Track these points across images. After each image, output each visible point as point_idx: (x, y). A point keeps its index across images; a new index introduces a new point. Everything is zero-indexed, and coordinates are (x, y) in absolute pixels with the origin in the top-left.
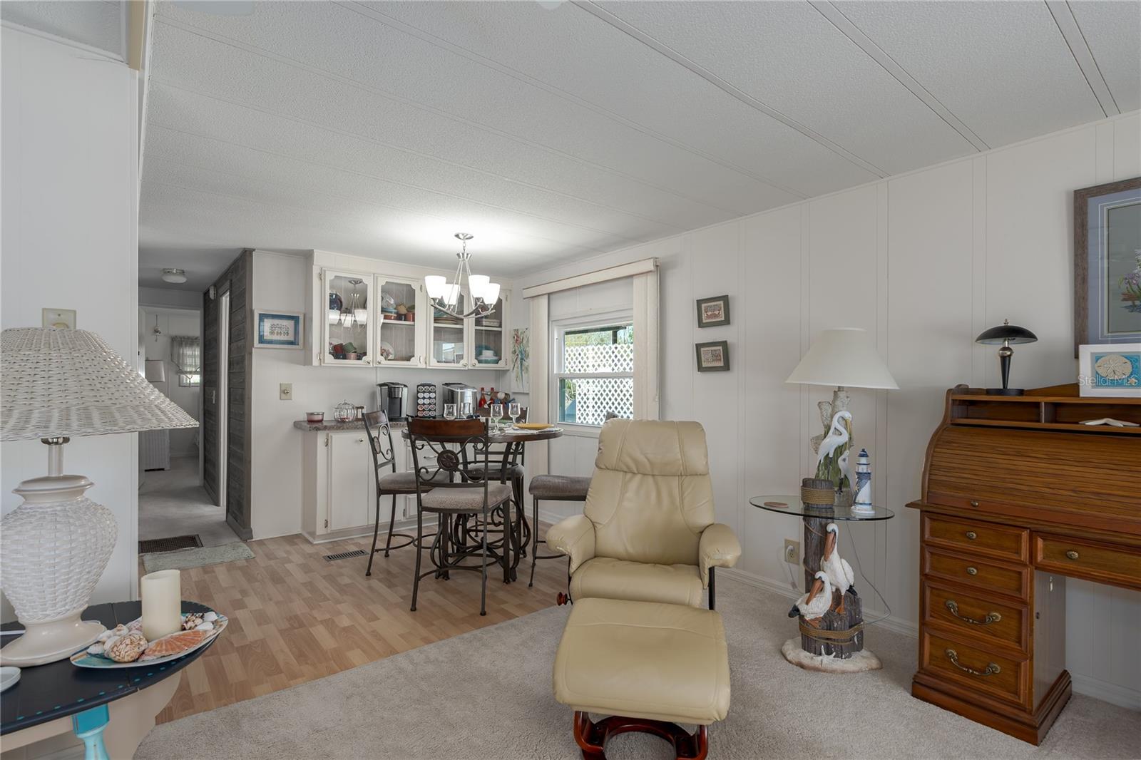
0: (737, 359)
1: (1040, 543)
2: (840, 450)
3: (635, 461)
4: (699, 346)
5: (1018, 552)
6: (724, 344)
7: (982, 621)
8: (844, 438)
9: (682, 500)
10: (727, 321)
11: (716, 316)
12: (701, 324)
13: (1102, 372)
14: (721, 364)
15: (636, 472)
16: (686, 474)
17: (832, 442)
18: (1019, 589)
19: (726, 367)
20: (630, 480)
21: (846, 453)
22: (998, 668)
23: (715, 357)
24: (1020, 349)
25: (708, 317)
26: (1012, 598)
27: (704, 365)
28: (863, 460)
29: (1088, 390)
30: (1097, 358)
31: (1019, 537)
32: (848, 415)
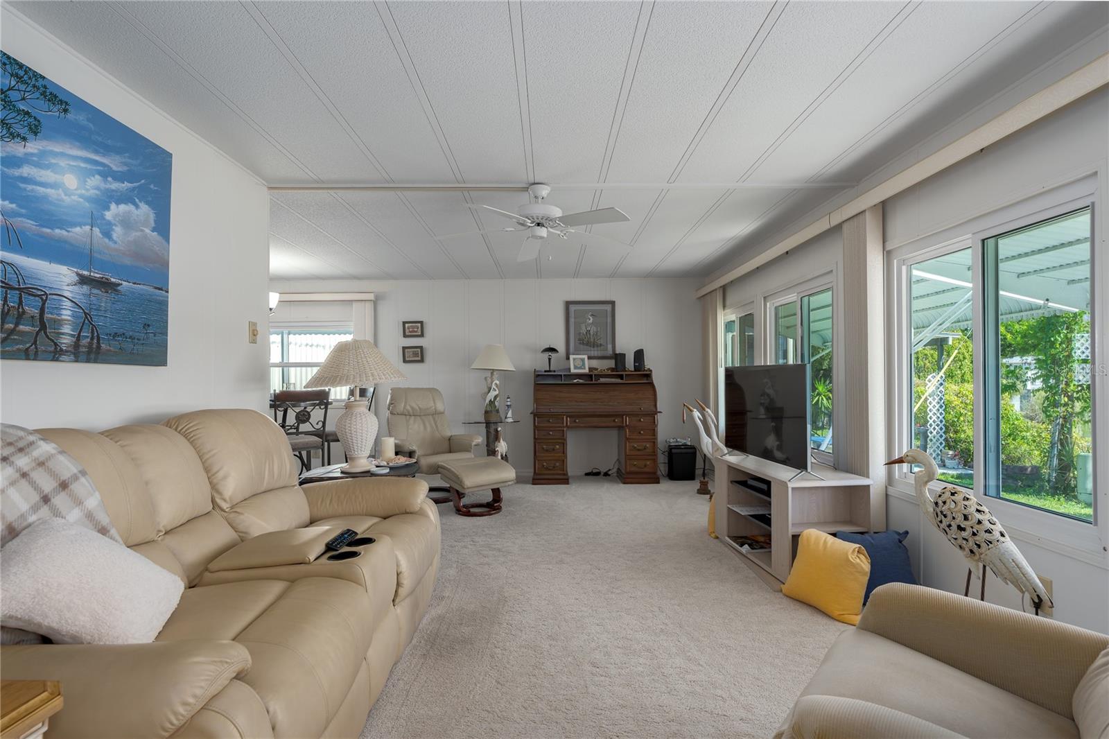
0: (429, 356)
1: (568, 419)
2: (496, 397)
3: (412, 408)
4: (404, 348)
5: (563, 423)
6: (421, 348)
7: (554, 450)
8: (497, 392)
9: (437, 426)
10: (422, 335)
11: (416, 332)
12: (405, 336)
13: (576, 364)
14: (419, 359)
15: (412, 414)
16: (436, 413)
17: (492, 394)
18: (563, 436)
19: (422, 361)
20: (410, 419)
21: (498, 399)
22: (558, 464)
23: (415, 354)
24: (553, 355)
25: (410, 332)
26: (561, 439)
27: (407, 359)
28: (509, 400)
29: (573, 371)
30: (574, 359)
31: (563, 418)
32: (498, 382)
